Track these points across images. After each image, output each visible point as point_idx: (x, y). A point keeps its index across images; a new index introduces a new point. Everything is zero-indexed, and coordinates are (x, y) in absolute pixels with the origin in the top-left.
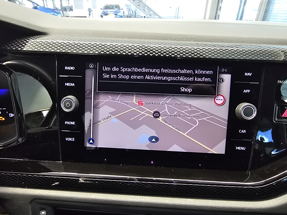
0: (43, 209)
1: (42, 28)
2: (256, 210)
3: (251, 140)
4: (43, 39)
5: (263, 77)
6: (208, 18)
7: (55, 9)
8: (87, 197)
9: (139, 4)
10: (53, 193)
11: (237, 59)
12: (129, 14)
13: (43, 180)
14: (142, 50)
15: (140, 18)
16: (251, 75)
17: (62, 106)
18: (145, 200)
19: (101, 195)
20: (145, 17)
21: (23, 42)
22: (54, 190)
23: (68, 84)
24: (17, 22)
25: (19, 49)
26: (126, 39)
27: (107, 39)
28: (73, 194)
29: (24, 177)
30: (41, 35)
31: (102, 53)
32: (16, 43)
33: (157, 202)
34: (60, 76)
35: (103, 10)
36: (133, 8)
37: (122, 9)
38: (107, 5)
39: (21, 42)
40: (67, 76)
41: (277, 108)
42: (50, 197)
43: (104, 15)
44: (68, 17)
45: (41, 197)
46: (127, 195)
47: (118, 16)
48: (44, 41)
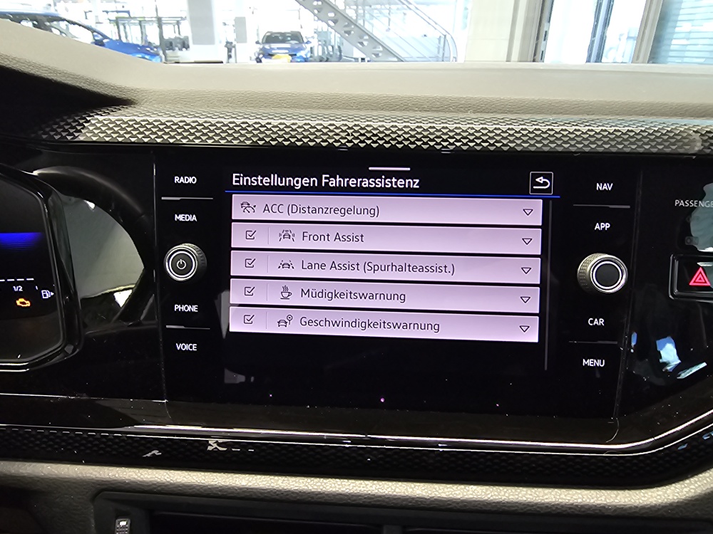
0: (123, 515)
1: (121, 89)
2: (633, 510)
3: (616, 343)
4: (124, 113)
5: (639, 193)
6: (517, 60)
7: (147, 44)
8: (228, 484)
9: (347, 29)
10: (146, 476)
11: (575, 152)
12: (323, 53)
13: (123, 444)
14: (352, 135)
15: (350, 61)
16: (610, 189)
17: (168, 267)
18: (365, 489)
19: (260, 479)
20: (363, 59)
21: (77, 121)
22: (149, 468)
23: (180, 217)
24: (64, 76)
25: (69, 138)
26: (315, 112)
27: (272, 111)
28: (194, 477)
29: (78, 438)
30: (118, 106)
31: (261, 143)
32: (62, 124)
33: (395, 493)
34: (163, 198)
35: (261, 46)
36: (335, 38)
37: (306, 43)
38: (272, 33)
39: (74, 122)
40: (179, 199)
41: (677, 263)
42: (139, 484)
43: (264, 56)
44: (178, 63)
45: (119, 484)
46: (322, 477)
47: (298, 58)
48: (126, 119)
